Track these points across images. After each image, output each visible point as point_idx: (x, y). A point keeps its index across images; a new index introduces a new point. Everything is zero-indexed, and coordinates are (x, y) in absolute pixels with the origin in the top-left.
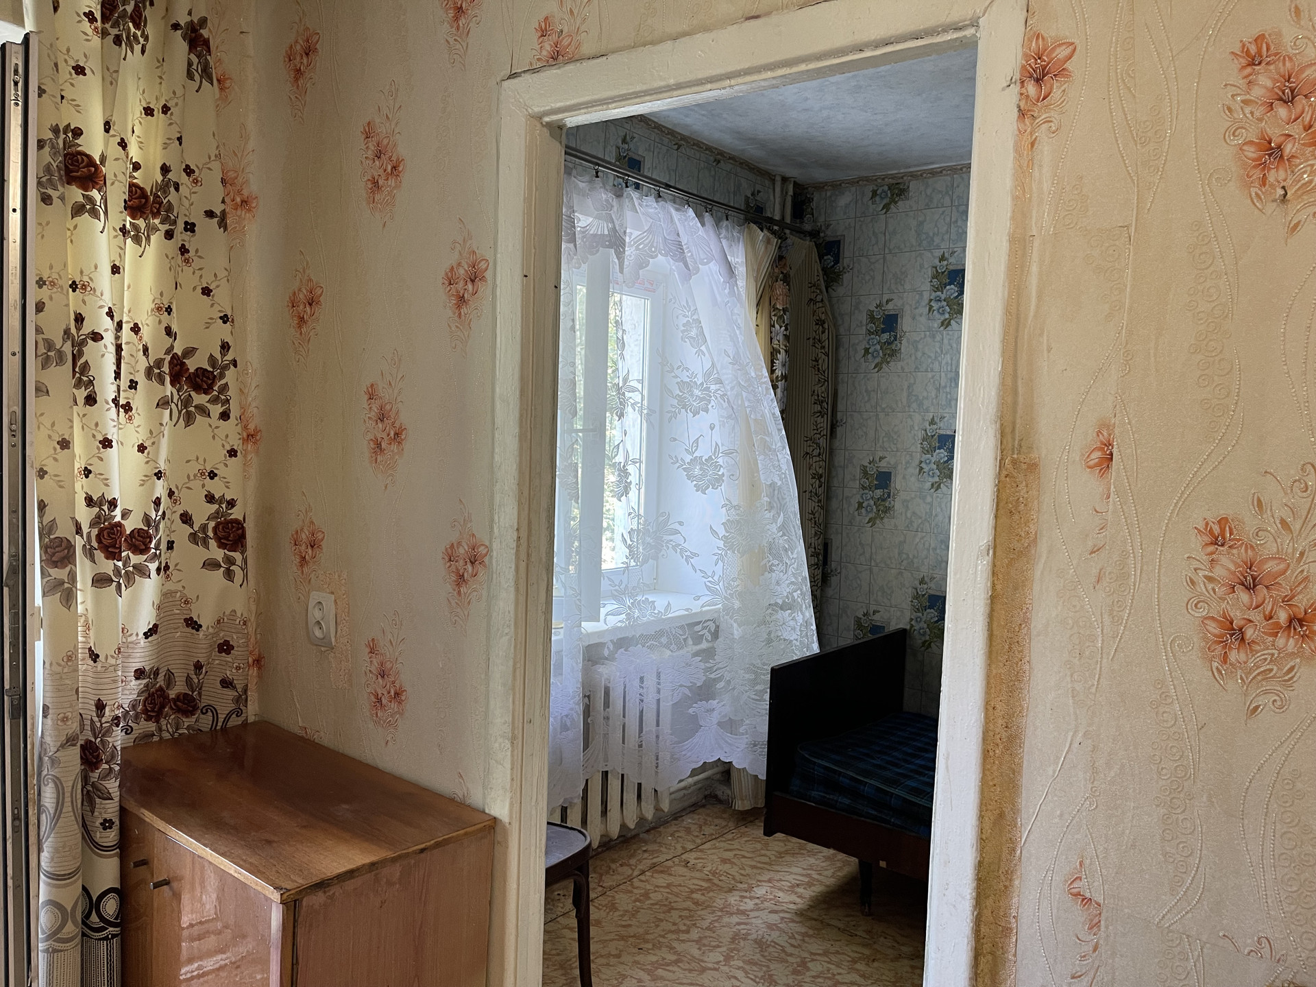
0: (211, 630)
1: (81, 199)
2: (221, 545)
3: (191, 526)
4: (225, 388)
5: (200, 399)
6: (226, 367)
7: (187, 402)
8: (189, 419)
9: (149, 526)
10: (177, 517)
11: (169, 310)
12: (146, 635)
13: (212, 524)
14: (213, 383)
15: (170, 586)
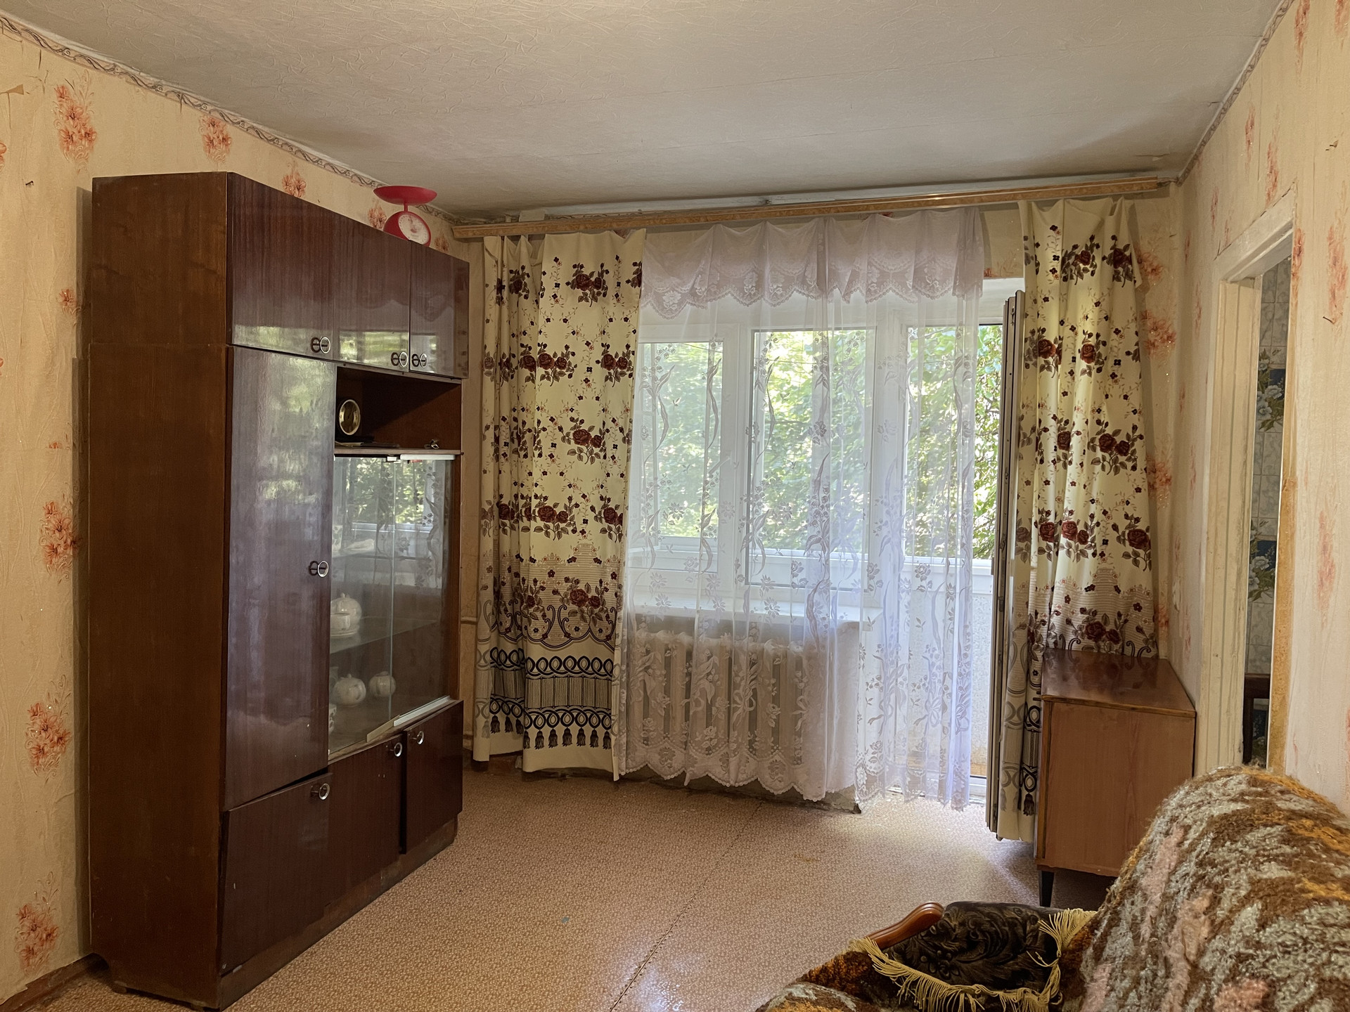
0: (1126, 594)
1: (1043, 363)
2: (1131, 545)
3: (1118, 532)
4: (1134, 451)
5: (1122, 459)
6: (1135, 440)
7: (1115, 461)
8: (1117, 471)
9: (1087, 529)
10: (1110, 526)
11: (1099, 411)
12: (1087, 589)
13: (1127, 532)
14: (1128, 450)
15: (1104, 565)
